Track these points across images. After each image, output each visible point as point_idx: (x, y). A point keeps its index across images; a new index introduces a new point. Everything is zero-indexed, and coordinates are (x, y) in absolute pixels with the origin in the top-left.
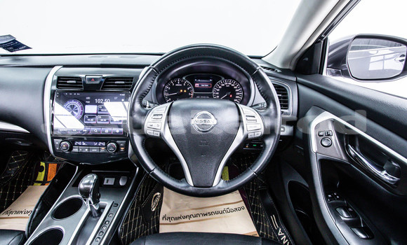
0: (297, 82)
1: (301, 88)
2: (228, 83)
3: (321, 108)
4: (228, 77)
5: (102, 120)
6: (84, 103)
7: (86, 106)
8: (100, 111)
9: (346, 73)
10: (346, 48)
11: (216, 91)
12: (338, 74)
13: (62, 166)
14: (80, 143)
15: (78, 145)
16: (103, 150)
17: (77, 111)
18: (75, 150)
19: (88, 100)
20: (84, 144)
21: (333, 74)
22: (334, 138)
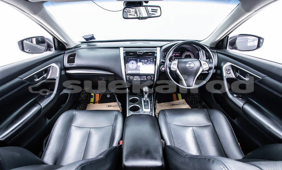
0: (217, 52)
1: (219, 54)
2: (188, 53)
3: (227, 61)
4: (188, 51)
9: (236, 48)
10: (236, 38)
11: (183, 56)
12: (233, 49)
13: (101, 95)
21: (231, 49)
22: (231, 71)
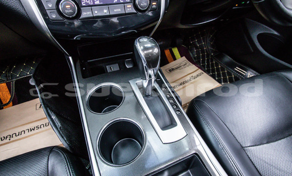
14: (90, 2)
15: (87, 5)
18: (87, 13)
20: (98, 3)
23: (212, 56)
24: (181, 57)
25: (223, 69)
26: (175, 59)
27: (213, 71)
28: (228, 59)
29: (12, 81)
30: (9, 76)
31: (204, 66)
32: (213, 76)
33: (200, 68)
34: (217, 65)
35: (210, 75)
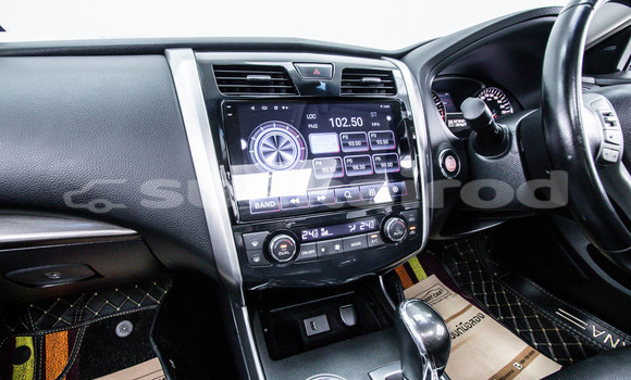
5: (355, 167)
6: (304, 131)
7: (313, 138)
8: (346, 145)
14: (314, 234)
15: (310, 240)
16: (375, 240)
17: (290, 150)
18: (308, 253)
19: (312, 122)
20: (325, 233)
23: (494, 278)
24: (428, 275)
25: (528, 311)
26: (415, 281)
27: (505, 312)
28: (532, 288)
29: (81, 327)
30: (79, 315)
31: (481, 298)
32: (508, 324)
33: (473, 302)
34: (512, 300)
35: (500, 322)
